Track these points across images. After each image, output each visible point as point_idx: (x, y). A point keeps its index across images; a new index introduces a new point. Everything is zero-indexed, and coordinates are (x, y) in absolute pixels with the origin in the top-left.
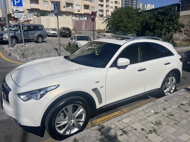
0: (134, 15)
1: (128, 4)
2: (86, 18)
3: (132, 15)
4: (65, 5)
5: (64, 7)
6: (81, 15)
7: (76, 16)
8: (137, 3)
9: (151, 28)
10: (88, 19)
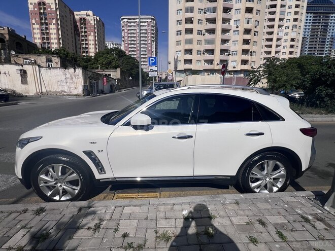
0: (312, 66)
1: (314, 54)
2: (242, 75)
3: (309, 67)
4: (219, 62)
5: (217, 65)
6: (236, 72)
7: (230, 74)
8: (330, 51)
9: (328, 83)
10: (244, 76)
